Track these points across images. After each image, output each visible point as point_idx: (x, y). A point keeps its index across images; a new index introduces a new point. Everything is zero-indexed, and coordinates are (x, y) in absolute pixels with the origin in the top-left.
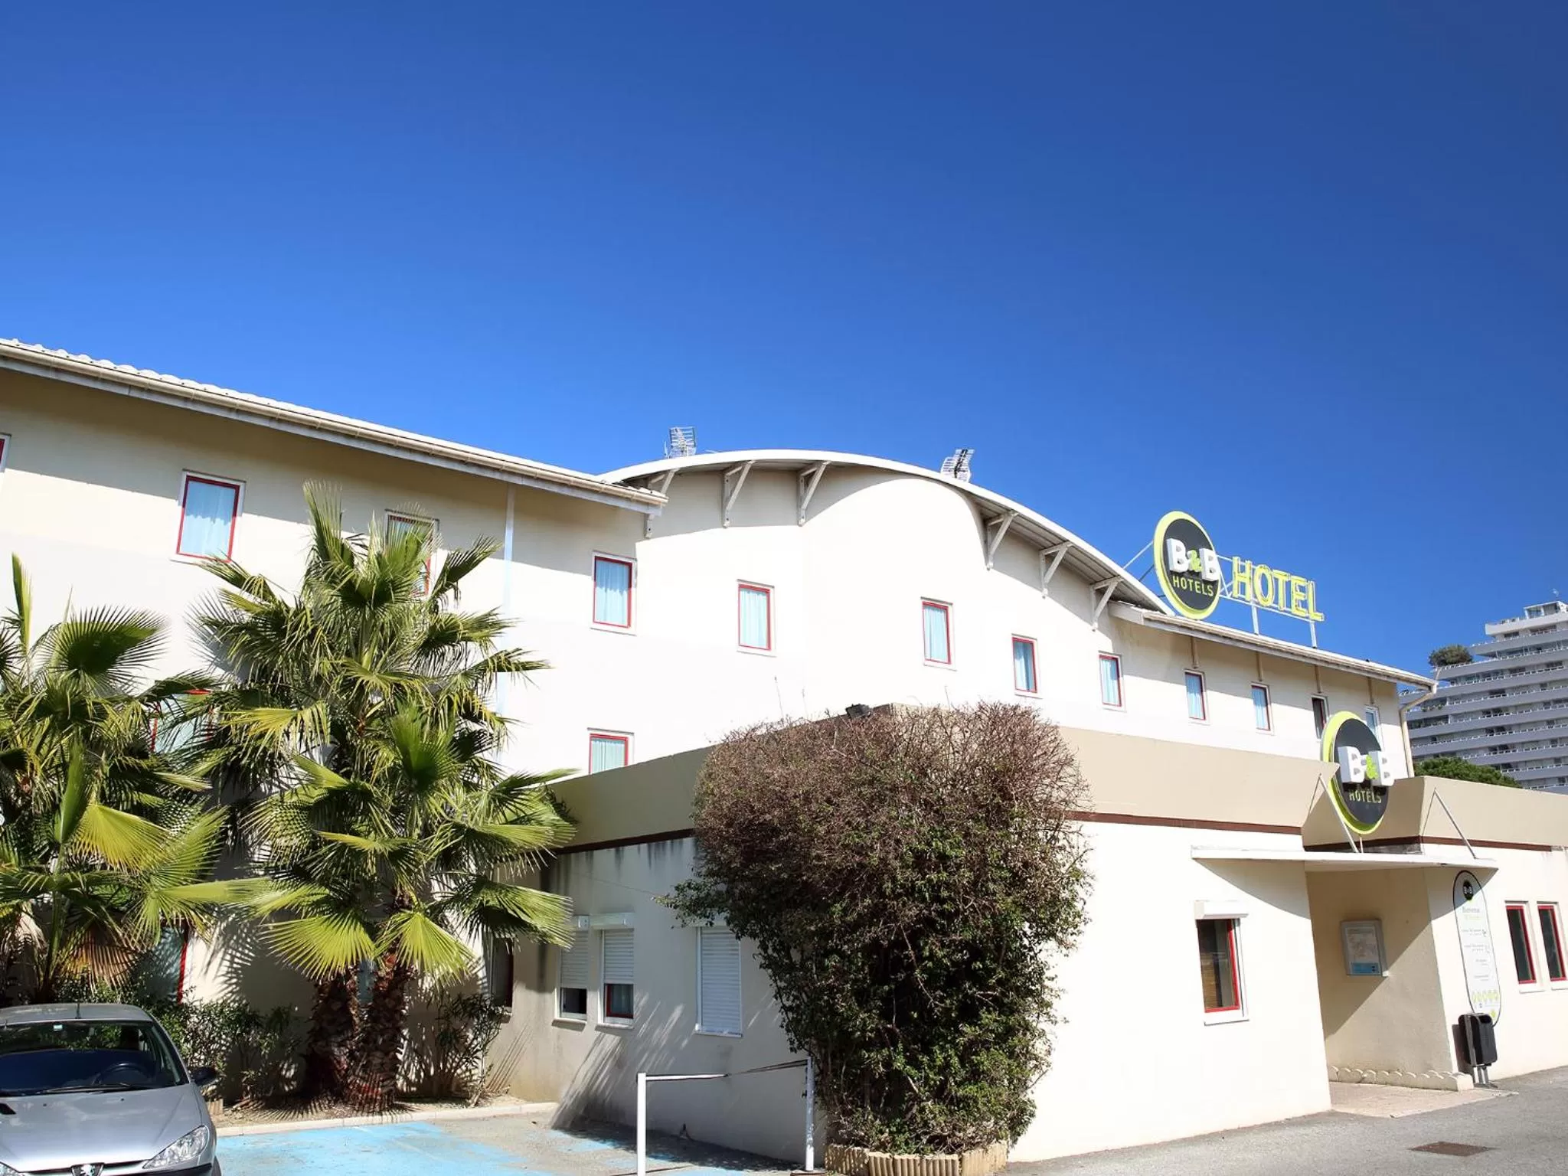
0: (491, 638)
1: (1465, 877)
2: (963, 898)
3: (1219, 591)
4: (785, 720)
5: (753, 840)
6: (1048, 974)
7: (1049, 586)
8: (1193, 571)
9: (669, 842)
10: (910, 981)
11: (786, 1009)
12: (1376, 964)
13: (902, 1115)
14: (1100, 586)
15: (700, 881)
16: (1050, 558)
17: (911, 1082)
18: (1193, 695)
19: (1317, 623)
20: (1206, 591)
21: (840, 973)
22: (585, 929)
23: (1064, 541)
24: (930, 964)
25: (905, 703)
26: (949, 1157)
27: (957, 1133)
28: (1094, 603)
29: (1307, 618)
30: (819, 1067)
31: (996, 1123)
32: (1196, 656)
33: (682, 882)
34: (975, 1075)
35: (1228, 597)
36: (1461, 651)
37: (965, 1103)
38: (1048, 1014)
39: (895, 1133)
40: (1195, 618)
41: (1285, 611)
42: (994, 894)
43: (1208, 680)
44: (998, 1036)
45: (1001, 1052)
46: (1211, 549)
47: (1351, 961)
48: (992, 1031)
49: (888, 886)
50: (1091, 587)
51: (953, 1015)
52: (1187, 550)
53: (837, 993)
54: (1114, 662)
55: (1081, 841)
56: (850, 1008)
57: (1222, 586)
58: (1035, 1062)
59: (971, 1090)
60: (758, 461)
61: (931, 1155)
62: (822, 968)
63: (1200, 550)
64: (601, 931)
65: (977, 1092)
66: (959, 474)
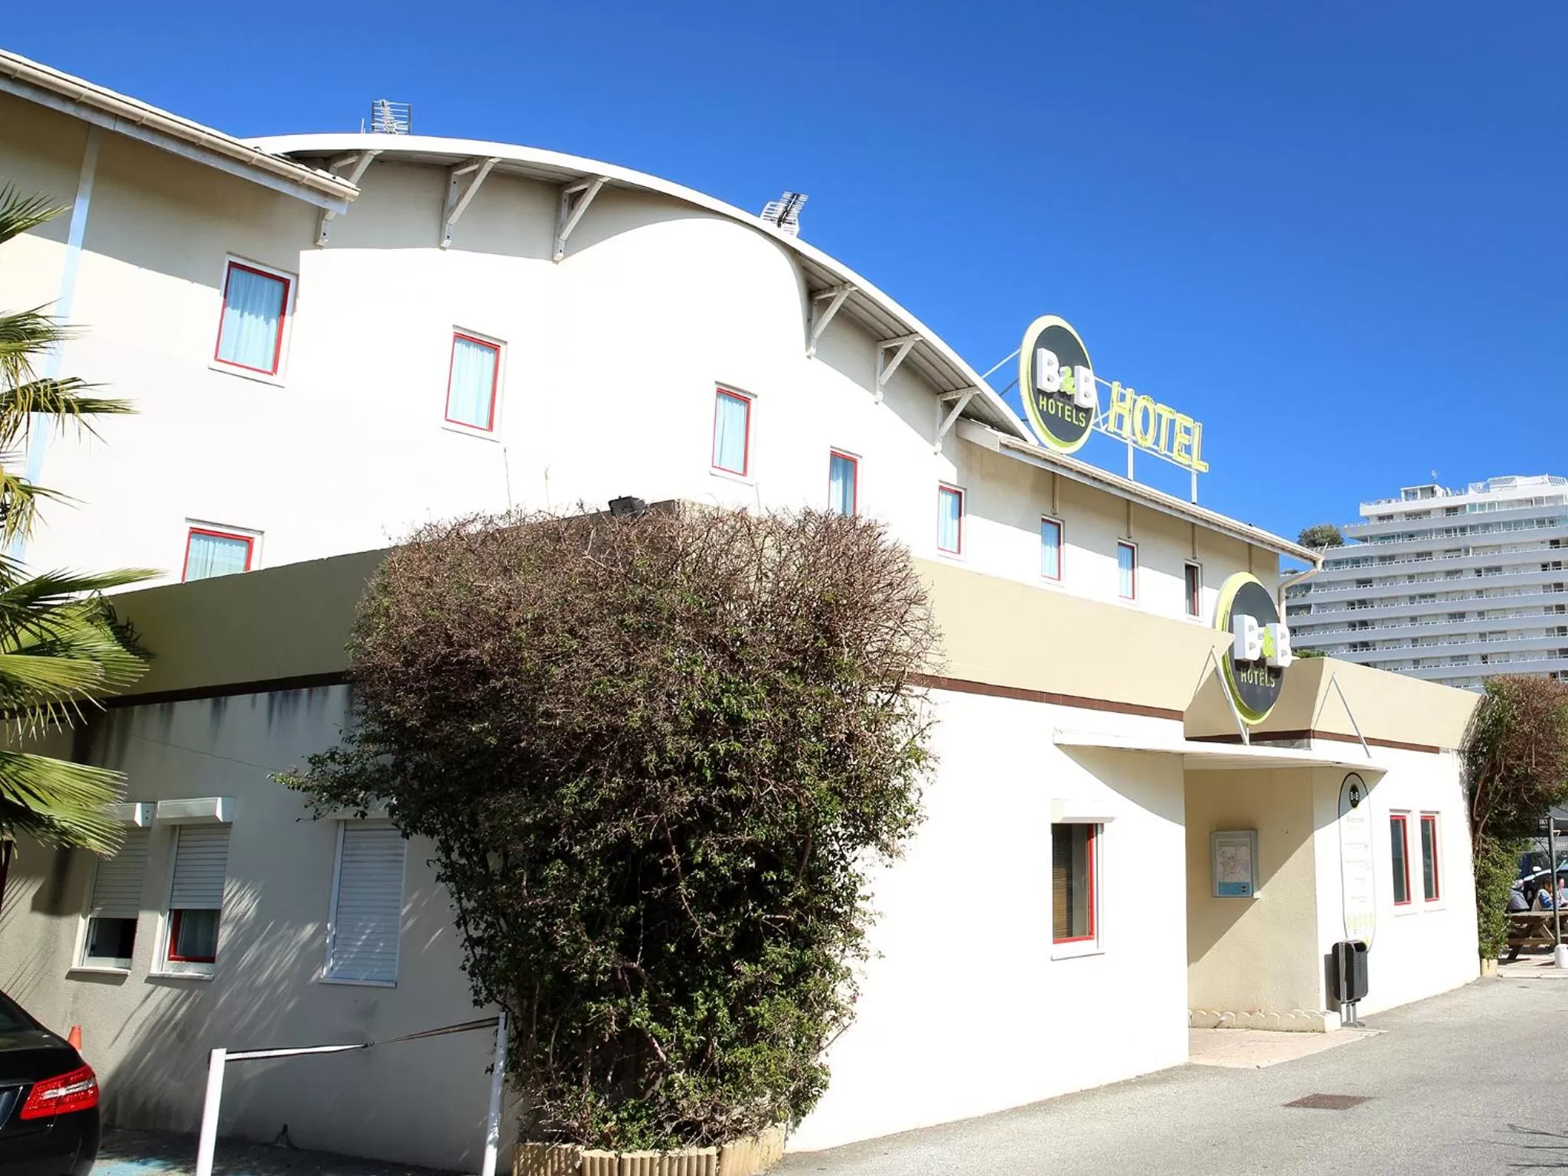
0: (27, 355)
1: (1352, 780)
2: (760, 780)
3: (1093, 421)
4: (513, 513)
5: (446, 688)
6: (862, 891)
7: (885, 388)
8: (1065, 393)
9: (305, 691)
10: (671, 898)
11: (473, 942)
12: (1248, 883)
13: (638, 1094)
14: (950, 397)
15: (352, 749)
16: (891, 353)
17: (657, 1045)
18: (1048, 547)
19: (1200, 474)
20: (1078, 419)
21: (566, 889)
22: (148, 824)
23: (912, 333)
24: (701, 875)
25: (697, 501)
26: (703, 1152)
27: (717, 1117)
28: (939, 418)
29: (1189, 466)
30: (516, 1028)
31: (773, 1100)
32: (1057, 499)
33: (322, 751)
34: (751, 1033)
35: (1102, 430)
36: (1332, 533)
37: (732, 1074)
38: (857, 946)
39: (626, 1120)
40: (1060, 450)
41: (1165, 455)
42: (804, 774)
43: (1067, 531)
44: (786, 977)
45: (789, 999)
46: (1089, 368)
47: (1219, 879)
48: (779, 971)
49: (651, 759)
50: (938, 397)
51: (728, 947)
52: (1061, 366)
53: (558, 916)
54: (957, 496)
55: (926, 707)
56: (575, 939)
57: (1096, 417)
58: (833, 1013)
59: (741, 1054)
60: (504, 161)
61: (677, 1150)
62: (537, 881)
63: (1076, 367)
64: (174, 827)
65: (750, 1057)
66: (783, 225)
